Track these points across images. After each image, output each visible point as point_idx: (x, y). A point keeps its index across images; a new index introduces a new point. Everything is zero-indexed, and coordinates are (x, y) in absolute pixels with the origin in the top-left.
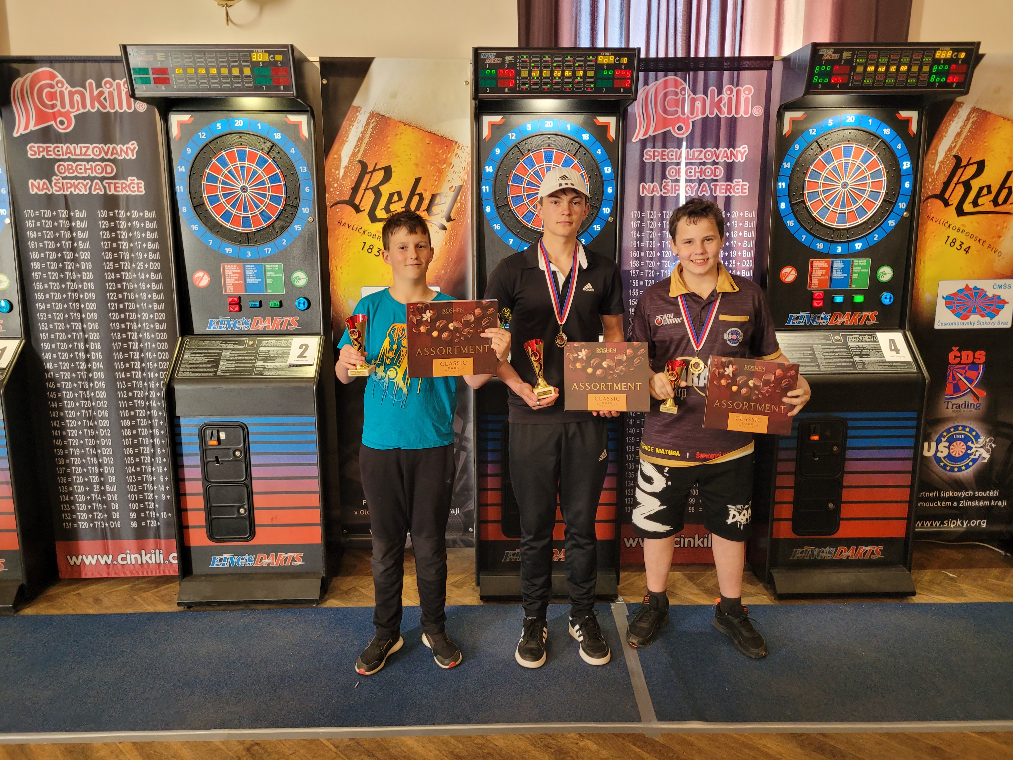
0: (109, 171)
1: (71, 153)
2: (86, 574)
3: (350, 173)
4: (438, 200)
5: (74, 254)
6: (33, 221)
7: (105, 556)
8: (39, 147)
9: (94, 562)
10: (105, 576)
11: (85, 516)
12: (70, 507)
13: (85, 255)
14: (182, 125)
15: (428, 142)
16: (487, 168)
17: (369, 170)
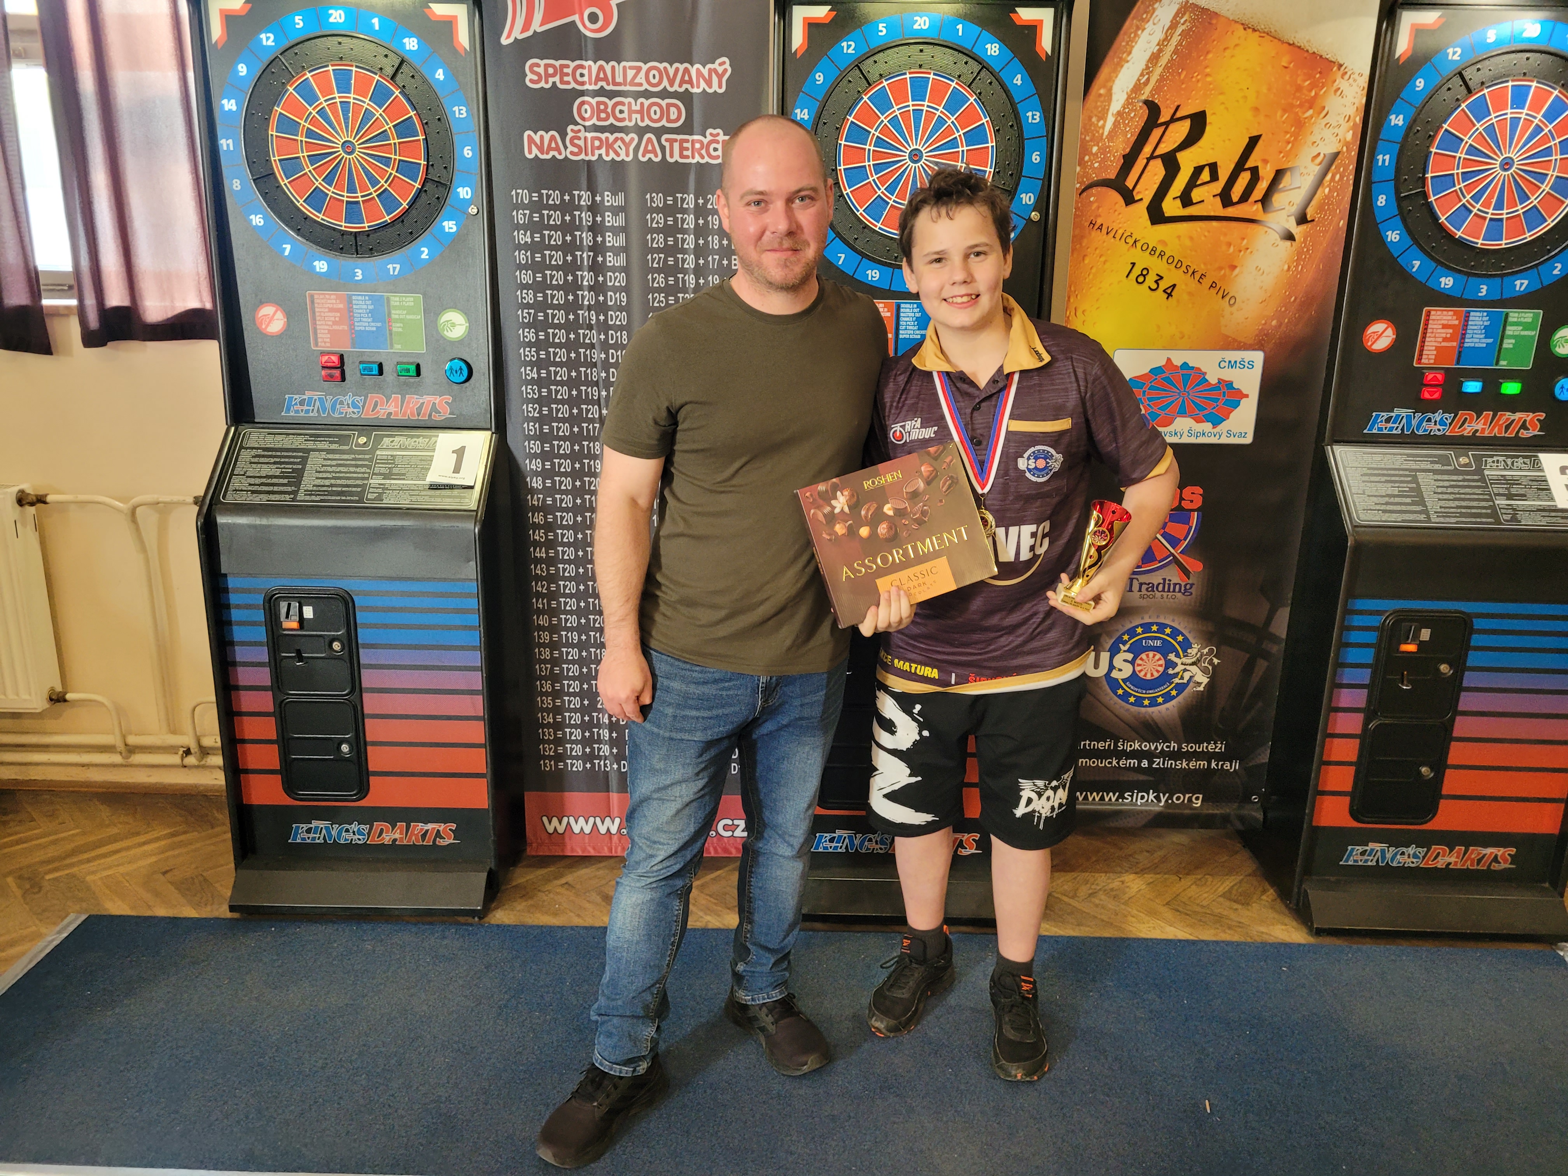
0: (673, 116)
1: (606, 79)
2: (573, 850)
3: (1126, 125)
4: (1286, 181)
5: (596, 277)
6: (527, 212)
7: (608, 819)
8: (547, 66)
9: (587, 830)
10: (606, 853)
11: (578, 750)
12: (555, 734)
13: (616, 278)
14: (812, 26)
15: (1286, 65)
16: (1393, 117)
17: (1162, 120)
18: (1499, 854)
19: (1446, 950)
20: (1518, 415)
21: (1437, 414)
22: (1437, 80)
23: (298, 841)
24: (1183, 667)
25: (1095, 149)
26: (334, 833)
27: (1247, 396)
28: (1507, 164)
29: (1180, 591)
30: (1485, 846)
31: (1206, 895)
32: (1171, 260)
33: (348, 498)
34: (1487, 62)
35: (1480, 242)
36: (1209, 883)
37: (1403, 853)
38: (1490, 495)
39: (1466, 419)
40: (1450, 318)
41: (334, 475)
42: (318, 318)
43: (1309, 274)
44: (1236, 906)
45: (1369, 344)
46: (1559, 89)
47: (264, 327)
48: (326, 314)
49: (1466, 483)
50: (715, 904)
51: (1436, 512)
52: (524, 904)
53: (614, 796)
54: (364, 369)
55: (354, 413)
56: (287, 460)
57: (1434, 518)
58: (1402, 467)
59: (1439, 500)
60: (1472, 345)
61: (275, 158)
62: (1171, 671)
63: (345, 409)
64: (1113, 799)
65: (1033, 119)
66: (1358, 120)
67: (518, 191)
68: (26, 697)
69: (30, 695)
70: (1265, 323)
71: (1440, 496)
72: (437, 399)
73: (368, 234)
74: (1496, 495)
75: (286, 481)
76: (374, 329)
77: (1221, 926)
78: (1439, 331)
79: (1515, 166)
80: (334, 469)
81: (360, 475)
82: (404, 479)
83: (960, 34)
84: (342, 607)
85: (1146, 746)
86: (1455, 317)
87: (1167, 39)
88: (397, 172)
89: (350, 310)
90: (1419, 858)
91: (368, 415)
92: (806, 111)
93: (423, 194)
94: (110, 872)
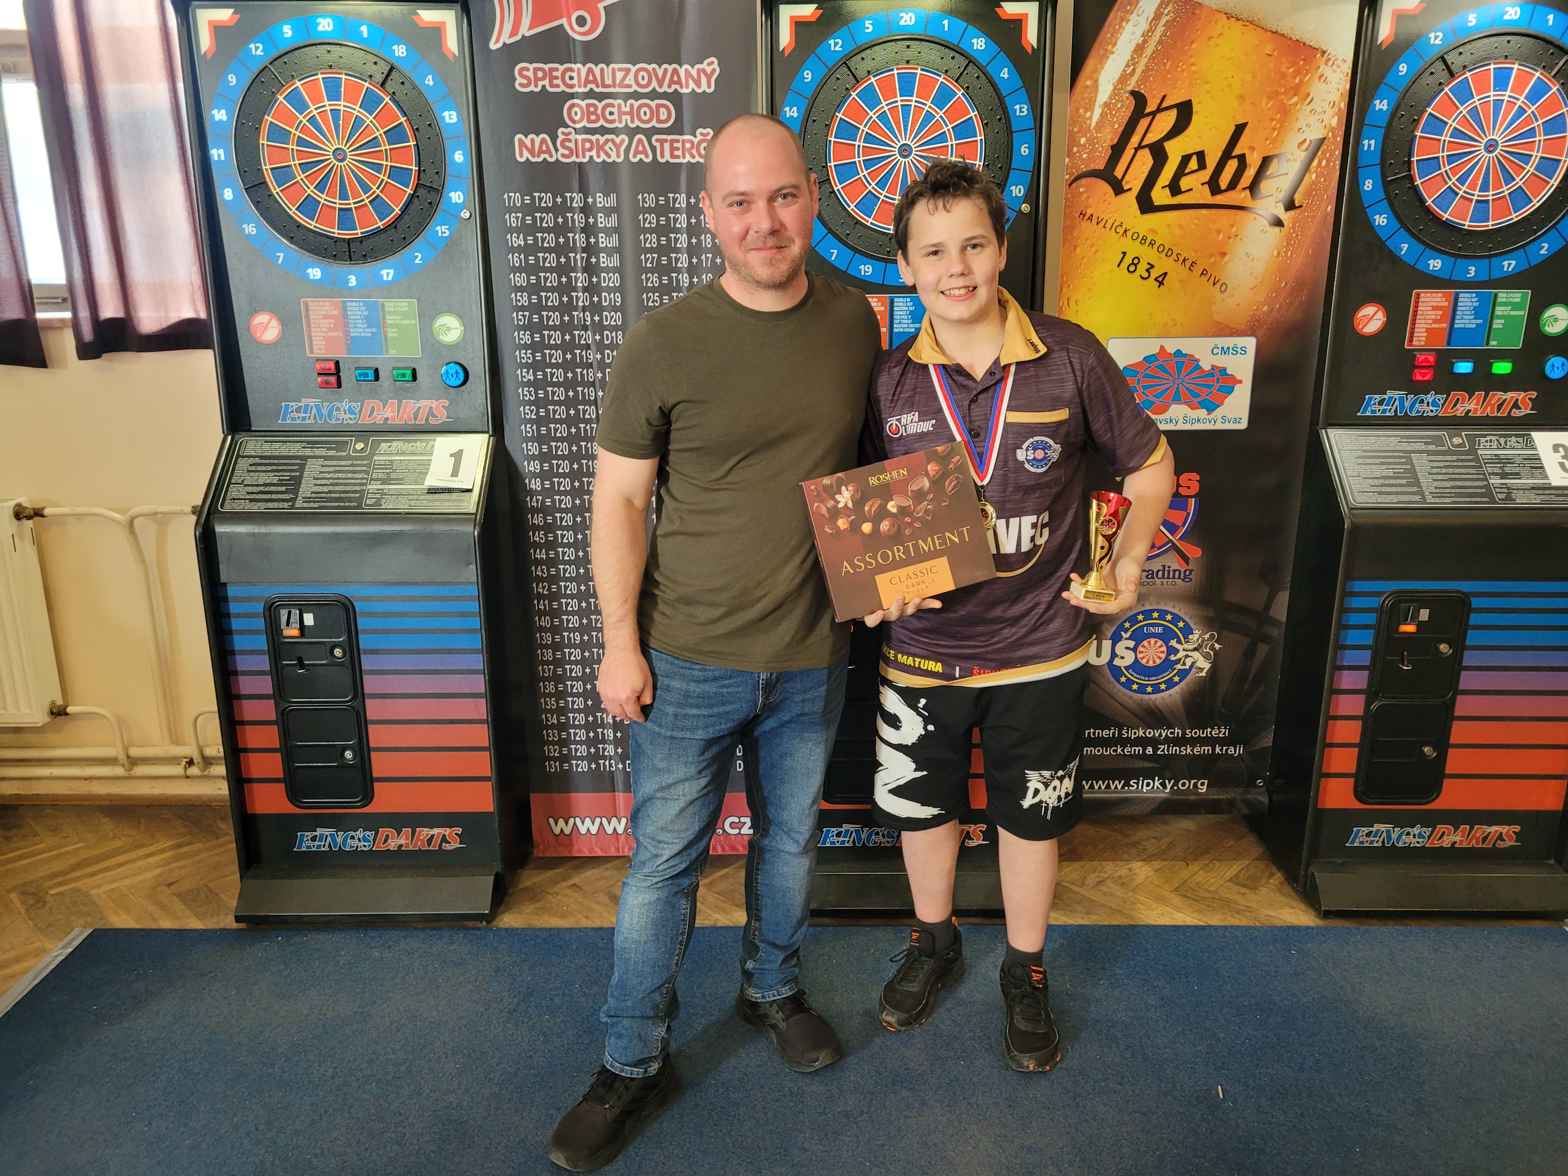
0: (663, 117)
1: (595, 81)
2: (580, 851)
3: (1113, 116)
4: (1273, 168)
5: (590, 277)
6: (520, 215)
7: (614, 819)
8: (536, 70)
9: (594, 830)
10: (613, 853)
11: (583, 750)
12: (560, 735)
13: (610, 279)
14: (799, 25)
15: (1270, 53)
16: (1377, 102)
17: (1148, 110)
18: (1504, 832)
19: (1453, 929)
20: (1509, 395)
21: (1429, 396)
22: (1420, 65)
23: (303, 849)
24: (1185, 653)
25: (1083, 140)
26: (339, 840)
27: (1240, 382)
28: (1491, 146)
29: (1180, 578)
30: (1490, 824)
31: (1213, 881)
32: (1162, 248)
33: (347, 504)
34: (1468, 46)
35: (1467, 224)
36: (1216, 868)
37: (1408, 834)
38: (1484, 474)
39: (1458, 399)
40: (1439, 299)
41: (332, 481)
42: (312, 325)
43: (1299, 259)
44: (1244, 890)
45: (1360, 327)
46: (1540, 71)
47: (258, 335)
48: (321, 321)
49: (1460, 464)
50: (723, 901)
51: (1431, 493)
52: (531, 907)
53: (621, 796)
54: (360, 375)
55: (351, 419)
56: (284, 468)
57: (1429, 498)
58: (1397, 448)
59: (1434, 480)
60: (1462, 326)
61: (266, 167)
62: (1173, 658)
63: (342, 415)
64: (1119, 787)
65: (1021, 112)
66: (1343, 105)
67: (510, 194)
68: (28, 711)
69: (31, 709)
70: (1257, 309)
71: (1435, 477)
72: (434, 404)
73: (361, 240)
74: (1490, 474)
75: (283, 489)
76: (370, 335)
77: (1230, 911)
78: (1429, 313)
79: (1500, 148)
80: (332, 475)
81: (358, 481)
82: (402, 484)
83: (946, 29)
84: (342, 613)
85: (1150, 733)
86: (1444, 299)
87: (1151, 30)
88: (389, 178)
89: (345, 316)
90: (1424, 838)
91: (365, 421)
92: (795, 109)
93: (415, 200)
94: (115, 885)
